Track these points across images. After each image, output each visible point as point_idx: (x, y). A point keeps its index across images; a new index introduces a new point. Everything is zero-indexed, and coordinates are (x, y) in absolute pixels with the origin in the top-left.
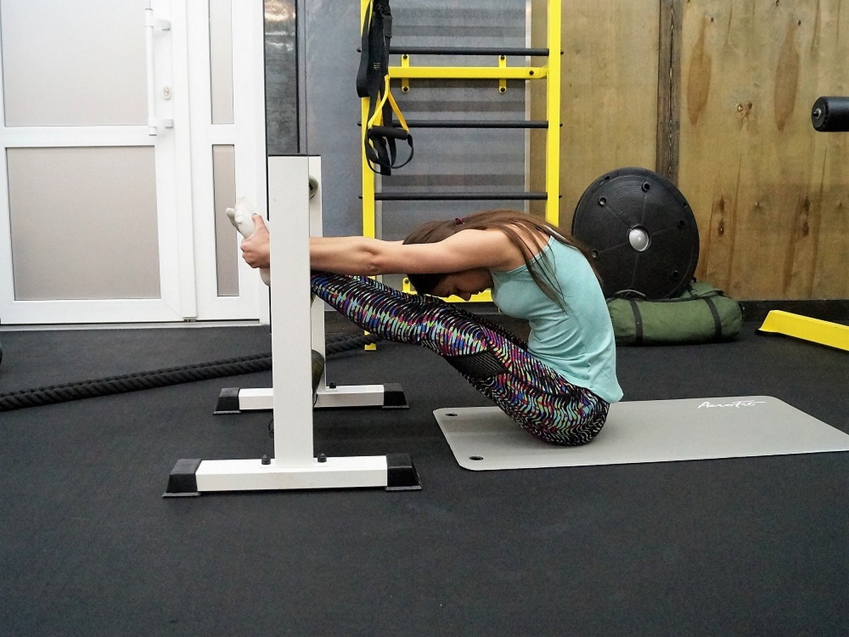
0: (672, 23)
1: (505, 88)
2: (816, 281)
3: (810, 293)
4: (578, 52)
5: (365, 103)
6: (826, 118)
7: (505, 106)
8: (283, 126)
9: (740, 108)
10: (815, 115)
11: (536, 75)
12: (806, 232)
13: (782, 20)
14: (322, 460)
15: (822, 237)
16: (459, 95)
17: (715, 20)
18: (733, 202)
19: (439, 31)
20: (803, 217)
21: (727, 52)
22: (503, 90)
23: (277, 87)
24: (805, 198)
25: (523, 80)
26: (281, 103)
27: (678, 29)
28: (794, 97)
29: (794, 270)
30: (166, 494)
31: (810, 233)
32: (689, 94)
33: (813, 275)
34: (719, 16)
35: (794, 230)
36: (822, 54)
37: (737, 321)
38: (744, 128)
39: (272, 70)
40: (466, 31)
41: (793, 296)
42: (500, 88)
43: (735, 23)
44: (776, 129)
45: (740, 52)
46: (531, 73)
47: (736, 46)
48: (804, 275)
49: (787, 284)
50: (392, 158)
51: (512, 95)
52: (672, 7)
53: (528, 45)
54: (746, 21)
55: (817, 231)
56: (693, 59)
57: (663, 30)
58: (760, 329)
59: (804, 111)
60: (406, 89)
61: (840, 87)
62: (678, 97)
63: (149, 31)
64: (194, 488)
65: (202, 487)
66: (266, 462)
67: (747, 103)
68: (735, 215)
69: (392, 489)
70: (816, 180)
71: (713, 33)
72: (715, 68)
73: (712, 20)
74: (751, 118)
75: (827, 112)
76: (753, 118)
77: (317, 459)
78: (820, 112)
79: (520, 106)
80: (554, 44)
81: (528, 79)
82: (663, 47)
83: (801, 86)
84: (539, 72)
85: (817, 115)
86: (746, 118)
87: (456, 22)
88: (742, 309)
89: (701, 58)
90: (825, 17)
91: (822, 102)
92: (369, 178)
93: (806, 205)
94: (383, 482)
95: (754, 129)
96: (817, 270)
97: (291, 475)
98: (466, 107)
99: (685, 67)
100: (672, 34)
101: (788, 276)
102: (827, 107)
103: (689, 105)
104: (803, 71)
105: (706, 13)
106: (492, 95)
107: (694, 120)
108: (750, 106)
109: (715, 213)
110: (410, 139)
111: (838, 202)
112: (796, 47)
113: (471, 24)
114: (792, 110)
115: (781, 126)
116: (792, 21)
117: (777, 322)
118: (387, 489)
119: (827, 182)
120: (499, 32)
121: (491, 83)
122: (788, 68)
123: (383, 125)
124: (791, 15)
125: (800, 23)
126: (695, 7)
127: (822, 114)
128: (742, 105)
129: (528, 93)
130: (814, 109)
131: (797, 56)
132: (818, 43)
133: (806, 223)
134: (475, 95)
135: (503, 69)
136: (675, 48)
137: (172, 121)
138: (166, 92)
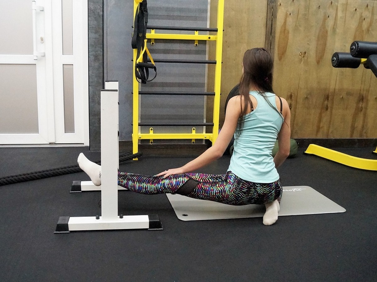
0: (272, 15)
1: (197, 44)
2: (331, 130)
3: (328, 135)
4: (230, 27)
5: (135, 51)
6: (337, 62)
7: (197, 52)
8: (96, 58)
9: (301, 54)
10: (333, 60)
11: (211, 39)
12: (327, 109)
13: (321, 15)
14: (121, 217)
15: (334, 111)
16: (177, 46)
17: (291, 14)
18: (296, 94)
19: (169, 17)
20: (326, 102)
21: (296, 29)
22: (196, 45)
23: (94, 40)
24: (327, 94)
25: (206, 41)
26: (96, 47)
27: (275, 18)
28: (325, 50)
29: (321, 125)
30: (55, 232)
31: (329, 110)
32: (278, 47)
33: (329, 127)
34: (293, 12)
35: (322, 108)
36: (337, 30)
37: (295, 149)
38: (302, 62)
39: (92, 32)
40: (180, 18)
41: (320, 136)
42: (195, 44)
43: (300, 16)
44: (316, 63)
45: (302, 29)
46: (209, 38)
47: (300, 26)
48: (325, 128)
49: (318, 131)
50: (147, 77)
51: (201, 47)
52: (273, 8)
53: (208, 27)
54: (305, 15)
55: (332, 108)
56: (281, 32)
57: (268, 18)
58: (305, 152)
59: (328, 57)
60: (153, 44)
61: (345, 46)
62: (274, 48)
63: (34, 12)
64: (67, 229)
65: (71, 229)
66: (98, 218)
67: (304, 52)
68: (296, 101)
69: (151, 229)
70: (332, 87)
71: (290, 20)
72: (291, 36)
73: (290, 14)
74: (305, 58)
75: (338, 59)
76: (306, 59)
77: (119, 216)
78: (335, 59)
79: (204, 52)
80: (220, 26)
81: (208, 40)
82: (268, 26)
83: (328, 45)
84: (213, 37)
85: (334, 60)
86: (303, 59)
87: (176, 14)
88: (298, 144)
89: (284, 30)
90: (340, 14)
91: (336, 55)
92: (136, 85)
93: (327, 98)
94: (147, 226)
95: (306, 63)
96: (331, 125)
97: (109, 224)
98: (180, 52)
99: (277, 35)
100: (272, 20)
101: (319, 128)
102: (338, 57)
103: (278, 52)
104: (329, 38)
105: (287, 11)
106: (191, 47)
107: (280, 59)
108: (305, 53)
109: (288, 99)
110: (155, 68)
111: (342, 96)
112: (327, 28)
113: (183, 14)
114: (323, 55)
115: (318, 62)
116: (325, 15)
117: (313, 149)
118: (149, 230)
119: (337, 88)
120: (195, 19)
121: (192, 41)
122: (323, 37)
123: (143, 62)
124: (325, 13)
125: (329, 17)
126: (283, 8)
127: (336, 60)
128: (302, 52)
129: (207, 46)
130: (333, 58)
131: (327, 32)
132: (336, 26)
133: (327, 105)
134: (184, 47)
135: (197, 36)
136: (273, 26)
137: (44, 53)
138: (42, 39)
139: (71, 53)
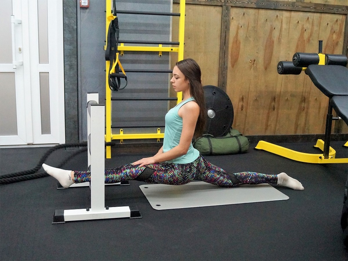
0: (226, 28)
1: (161, 55)
2: (277, 128)
3: (275, 132)
4: (189, 38)
5: (108, 63)
6: (282, 70)
7: (161, 62)
8: (71, 66)
9: (251, 61)
10: (278, 68)
11: (173, 51)
12: (274, 109)
13: (268, 28)
14: (107, 209)
15: (280, 111)
16: (143, 57)
17: (242, 26)
18: (247, 97)
19: (136, 31)
20: (273, 103)
21: (247, 38)
22: (160, 56)
23: (69, 51)
24: (274, 96)
25: (169, 52)
26: (70, 58)
27: (228, 30)
28: (271, 57)
29: (269, 123)
30: (53, 223)
31: (275, 110)
32: (232, 55)
33: (276, 125)
34: (244, 25)
35: (269, 109)
36: (282, 41)
37: (247, 146)
38: (252, 69)
39: (67, 44)
40: (146, 32)
41: (268, 133)
42: (159, 55)
43: (250, 28)
44: (264, 69)
45: (251, 39)
46: (172, 50)
47: (250, 37)
48: (273, 126)
49: (266, 129)
50: (118, 85)
51: (164, 57)
52: (226, 21)
53: (171, 41)
54: (254, 27)
55: (278, 109)
56: (233, 42)
57: (222, 30)
58: (256, 148)
59: (274, 64)
60: (122, 55)
61: (289, 54)
62: (227, 56)
63: (13, 25)
64: (63, 220)
65: (66, 220)
66: (88, 210)
67: (253, 59)
68: (247, 103)
69: (132, 218)
70: (278, 90)
71: (242, 33)
72: (242, 46)
73: (241, 27)
74: (255, 65)
75: (283, 68)
76: (256, 66)
77: (105, 208)
78: (280, 67)
79: (167, 62)
80: (181, 40)
81: (171, 52)
82: (222, 37)
83: (274, 53)
84: (175, 49)
85: (279, 68)
86: (253, 65)
87: (143, 28)
88: (249, 141)
89: (236, 41)
90: (284, 26)
91: (281, 63)
92: (109, 92)
93: (274, 99)
94: (129, 216)
95: (256, 69)
96: (278, 124)
97: (97, 215)
98: (146, 62)
99: (230, 45)
100: (226, 32)
101: (267, 126)
102: (283, 66)
103: (231, 60)
104: (275, 47)
105: (239, 24)
106: (155, 57)
107: (233, 66)
108: (255, 61)
109: (240, 102)
110: (126, 78)
111: (286, 98)
112: (273, 38)
113: (149, 29)
114: (270, 62)
115: (266, 68)
116: (272, 27)
117: (263, 145)
118: (130, 218)
119: (282, 90)
120: (159, 33)
121: (157, 53)
122: (270, 46)
123: (115, 72)
124: (271, 25)
125: (275, 28)
126: (235, 22)
127: (281, 68)
128: (252, 60)
129: (170, 57)
130: (278, 66)
131: (273, 42)
132: (281, 37)
133: (274, 106)
134: (150, 57)
135: (160, 48)
136: (227, 38)
137: (23, 62)
138: (20, 50)
139: (47, 61)
